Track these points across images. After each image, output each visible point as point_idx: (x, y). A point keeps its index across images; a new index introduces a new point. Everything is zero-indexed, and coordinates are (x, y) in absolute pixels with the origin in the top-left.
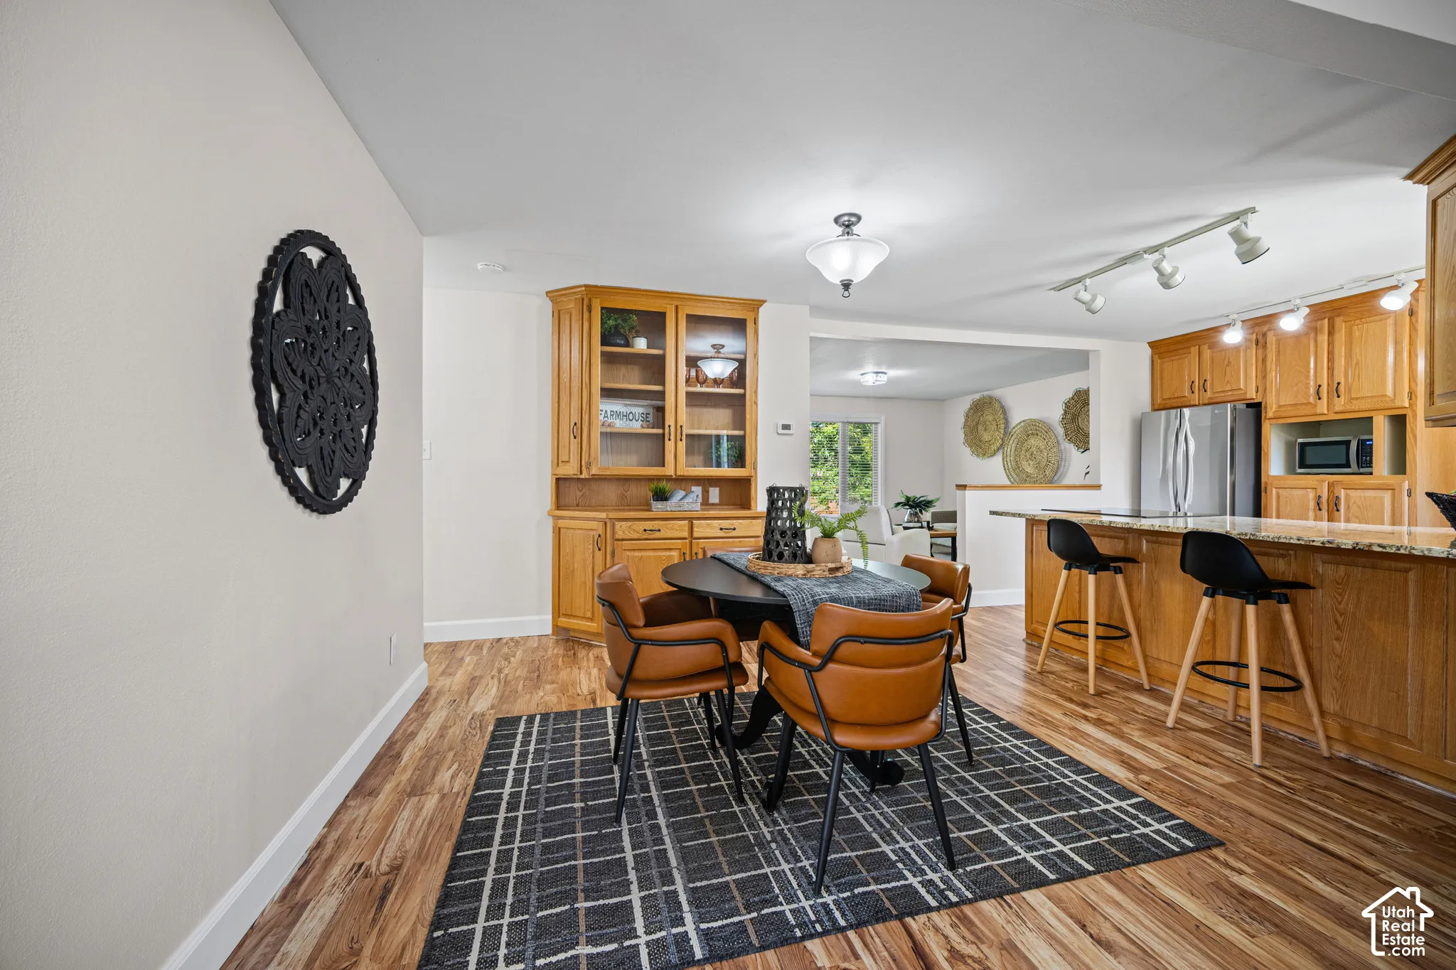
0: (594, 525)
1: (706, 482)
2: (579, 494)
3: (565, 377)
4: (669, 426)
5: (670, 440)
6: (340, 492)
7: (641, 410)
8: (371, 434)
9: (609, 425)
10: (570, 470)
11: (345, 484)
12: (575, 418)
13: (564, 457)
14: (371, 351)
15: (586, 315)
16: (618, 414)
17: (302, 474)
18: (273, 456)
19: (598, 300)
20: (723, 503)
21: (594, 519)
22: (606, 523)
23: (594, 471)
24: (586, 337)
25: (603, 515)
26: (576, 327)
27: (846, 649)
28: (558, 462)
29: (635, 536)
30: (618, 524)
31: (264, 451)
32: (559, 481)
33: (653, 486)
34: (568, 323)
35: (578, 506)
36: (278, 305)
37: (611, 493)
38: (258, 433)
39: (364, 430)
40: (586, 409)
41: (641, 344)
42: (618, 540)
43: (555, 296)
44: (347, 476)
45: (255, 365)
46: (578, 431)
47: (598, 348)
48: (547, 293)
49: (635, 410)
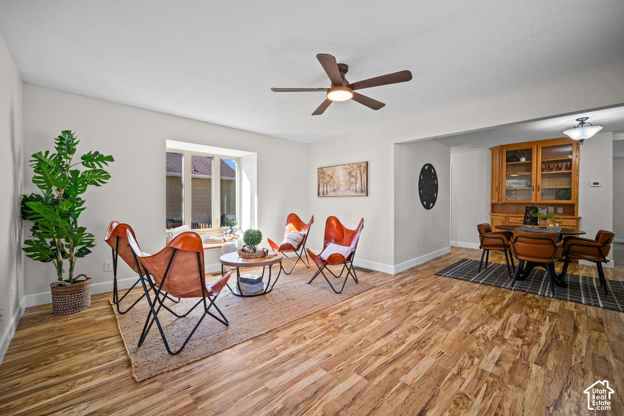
0: (502, 218)
1: (556, 206)
2: (501, 208)
3: (494, 173)
4: (533, 186)
5: (533, 191)
6: (431, 206)
7: (524, 181)
8: (437, 195)
9: (510, 187)
10: (495, 201)
11: (431, 204)
12: (497, 185)
13: (494, 197)
14: (437, 179)
15: (501, 154)
16: (514, 183)
17: (425, 203)
18: (421, 200)
19: (505, 149)
20: (564, 213)
21: (502, 216)
22: (506, 218)
23: (503, 201)
24: (501, 161)
25: (505, 215)
26: (498, 158)
27: (520, 239)
28: (492, 199)
29: (517, 222)
30: (510, 218)
31: (420, 200)
32: (493, 205)
33: (526, 206)
34: (495, 156)
35: (500, 212)
36: (422, 178)
37: (513, 208)
38: (419, 197)
39: (435, 195)
40: (500, 183)
41: (523, 160)
42: (510, 223)
43: (492, 149)
44: (432, 203)
45: (419, 188)
46: (498, 190)
47: (505, 163)
48: (489, 149)
49: (521, 181)
